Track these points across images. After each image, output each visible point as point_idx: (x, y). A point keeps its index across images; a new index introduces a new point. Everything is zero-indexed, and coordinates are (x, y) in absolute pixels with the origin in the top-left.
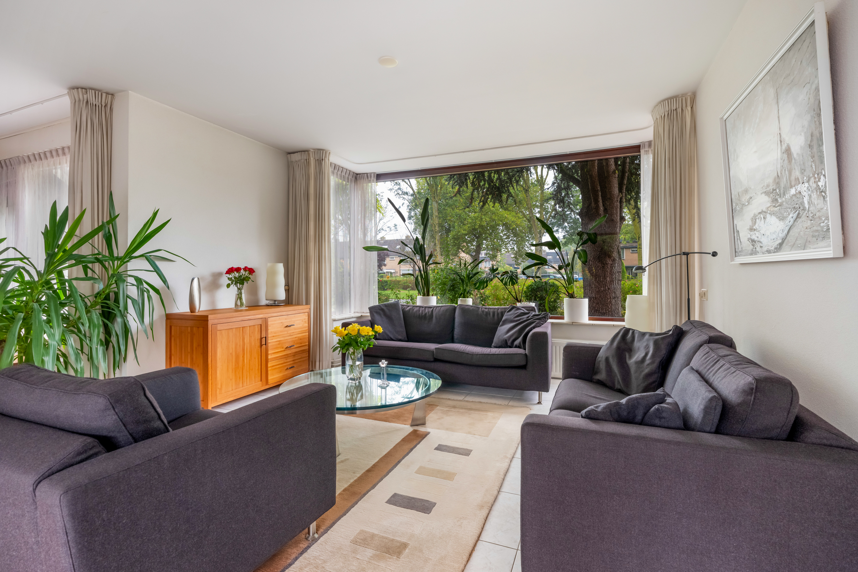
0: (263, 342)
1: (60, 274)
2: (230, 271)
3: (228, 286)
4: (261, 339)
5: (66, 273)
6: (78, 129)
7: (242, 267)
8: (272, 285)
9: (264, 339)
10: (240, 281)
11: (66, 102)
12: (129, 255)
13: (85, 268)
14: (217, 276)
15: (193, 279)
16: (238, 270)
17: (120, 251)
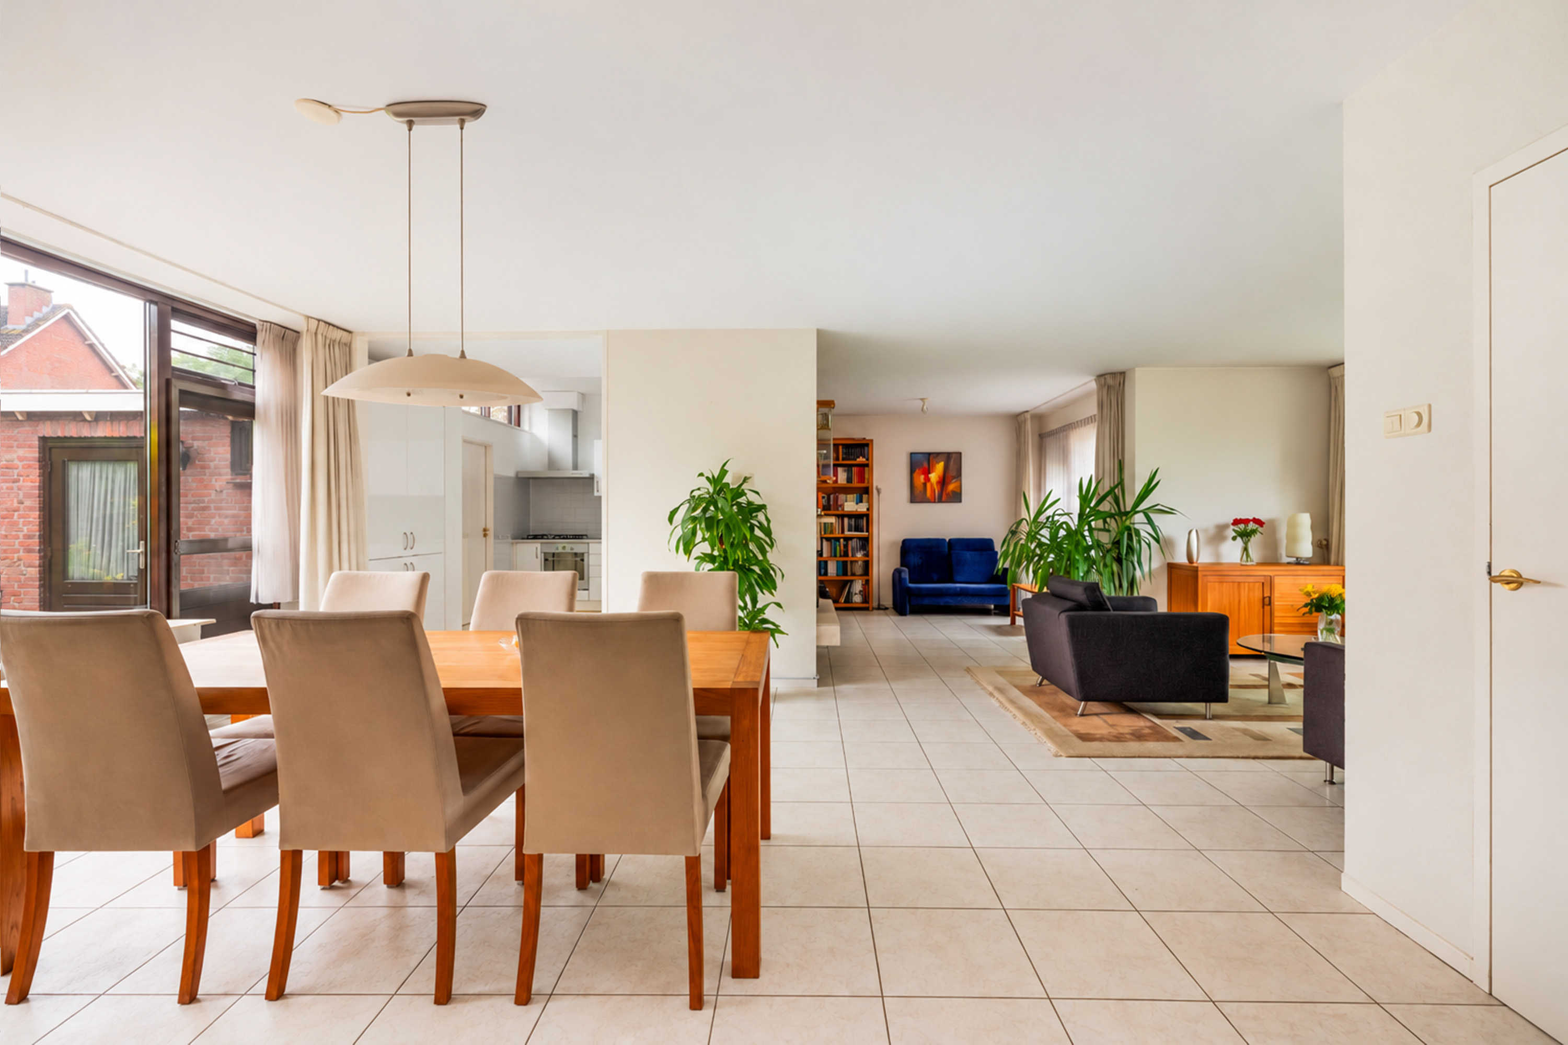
0: (1267, 602)
1: (1089, 524)
2: (1236, 522)
3: (1234, 538)
4: (1264, 598)
5: (1093, 523)
6: (1101, 405)
7: (1251, 518)
8: (1293, 539)
9: (1268, 599)
10: (1245, 535)
11: (1093, 385)
12: (1134, 511)
13: (1105, 522)
14: (1221, 528)
15: (1190, 533)
16: (1246, 521)
17: (1129, 505)
